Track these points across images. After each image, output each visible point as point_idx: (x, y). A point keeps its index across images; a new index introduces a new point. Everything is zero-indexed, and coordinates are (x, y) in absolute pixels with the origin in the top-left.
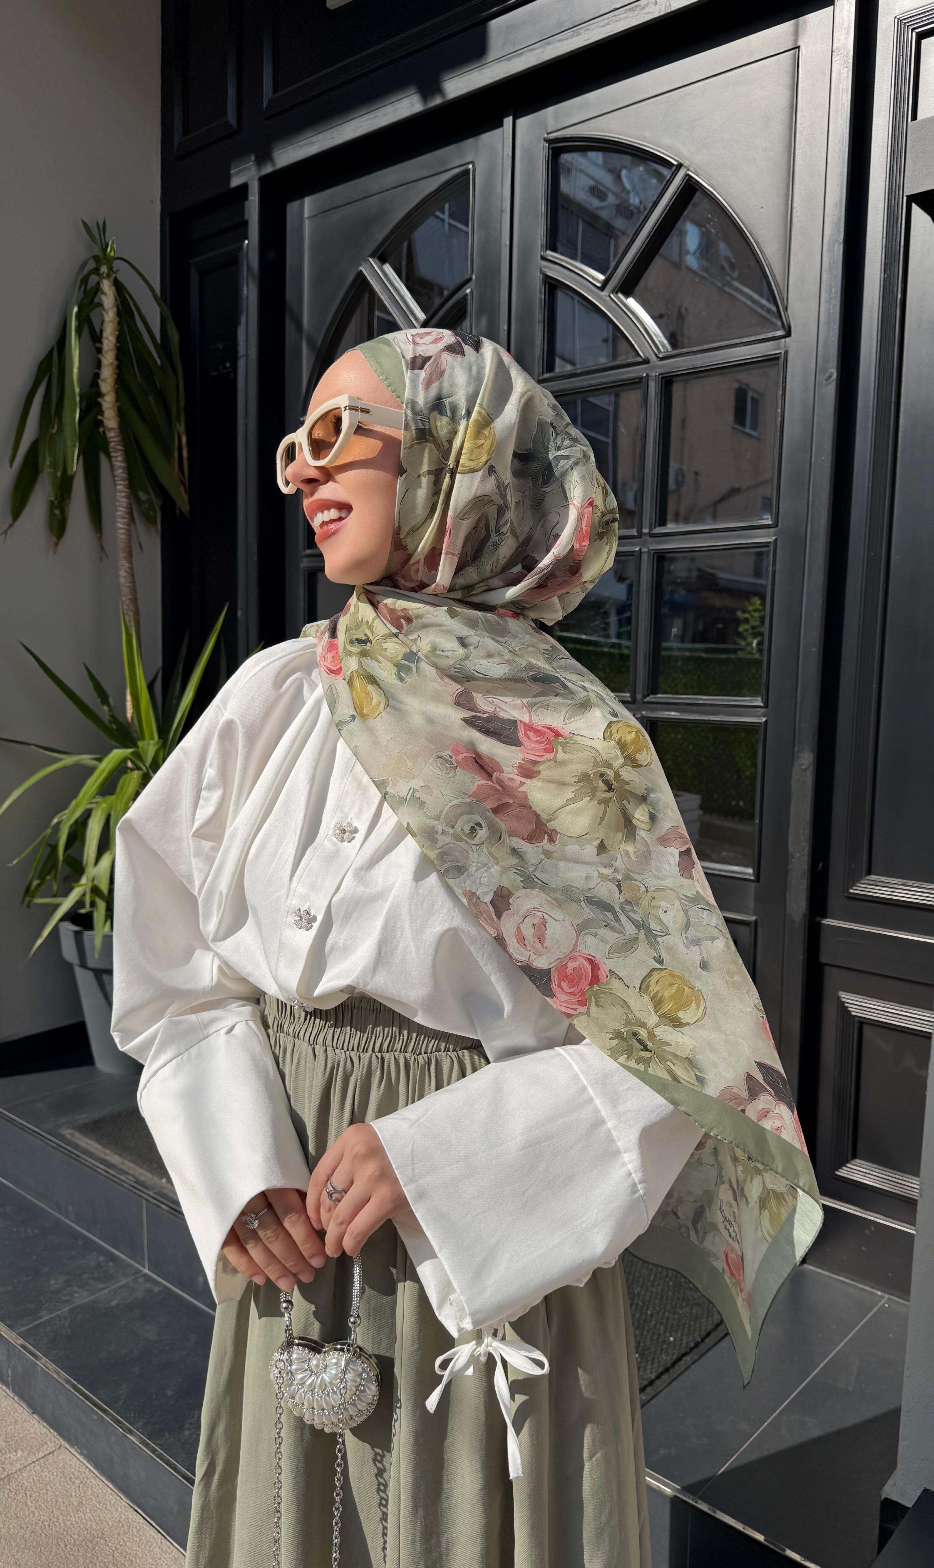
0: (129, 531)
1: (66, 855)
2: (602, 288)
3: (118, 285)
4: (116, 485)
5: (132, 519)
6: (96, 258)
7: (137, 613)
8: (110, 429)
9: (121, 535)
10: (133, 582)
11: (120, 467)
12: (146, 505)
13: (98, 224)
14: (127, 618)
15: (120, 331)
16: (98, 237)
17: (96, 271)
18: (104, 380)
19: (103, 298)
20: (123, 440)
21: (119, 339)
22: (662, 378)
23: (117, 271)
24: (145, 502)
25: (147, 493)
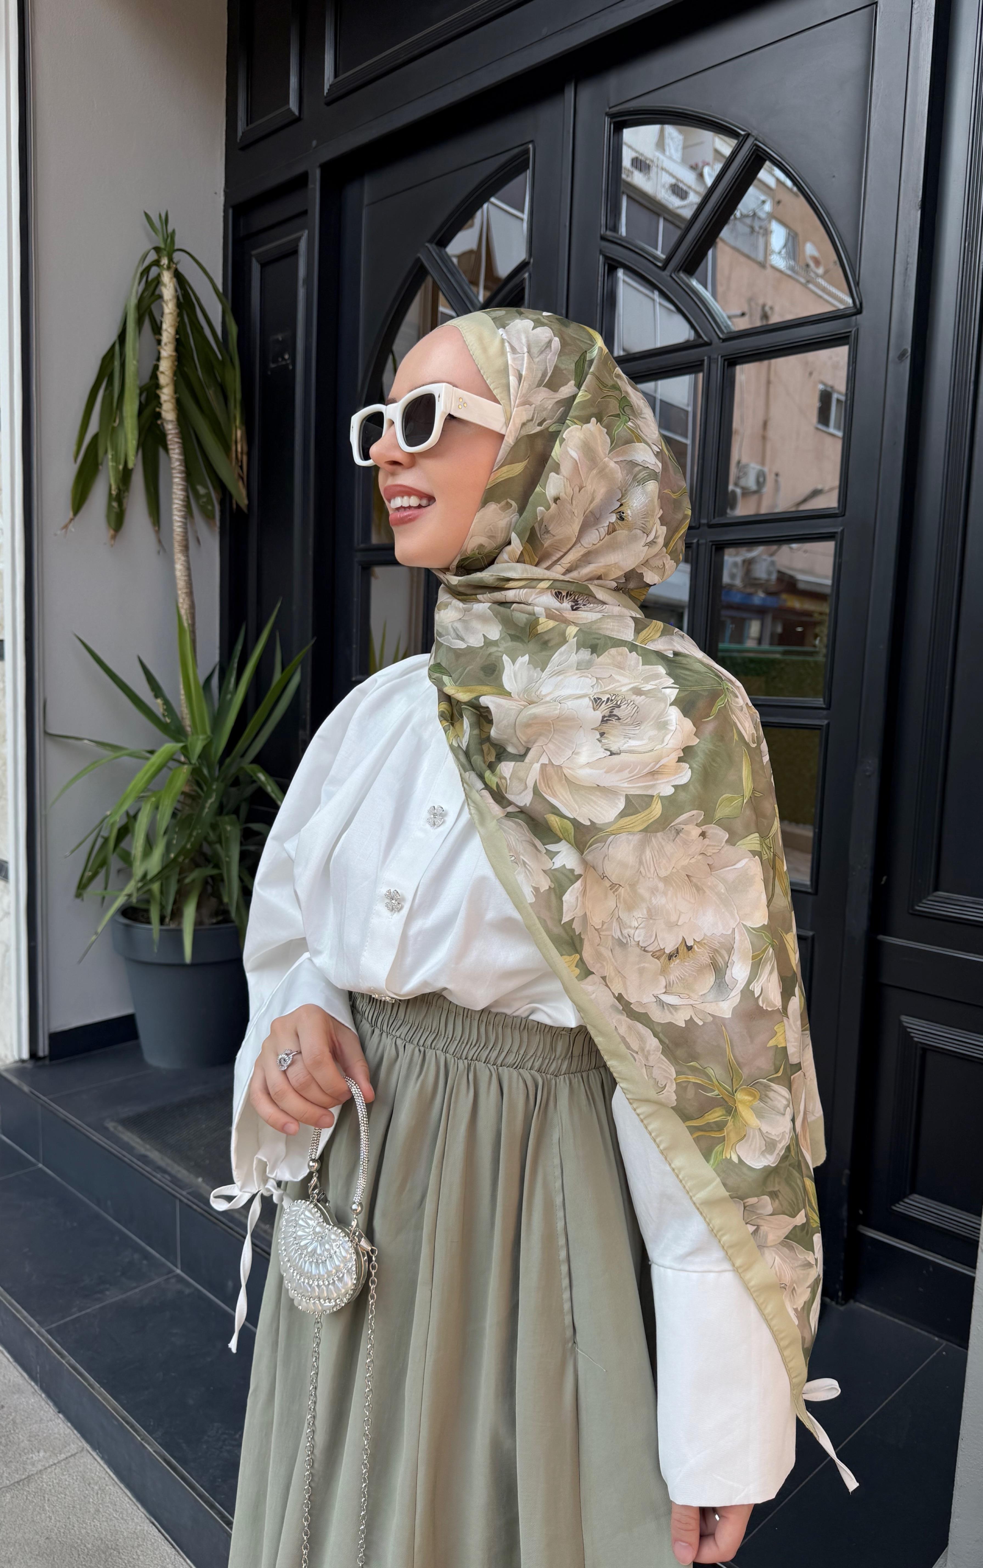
0: (186, 524)
1: (118, 848)
2: (663, 268)
3: (179, 277)
4: (173, 478)
5: (189, 512)
7: (192, 606)
8: (168, 422)
9: (178, 528)
10: (190, 577)
11: (177, 460)
12: (204, 500)
13: (160, 216)
15: (179, 322)
16: (159, 228)
18: (162, 372)
19: (164, 290)
20: (181, 433)
21: (178, 331)
22: (724, 360)
23: (178, 262)
24: (203, 496)
25: (206, 487)
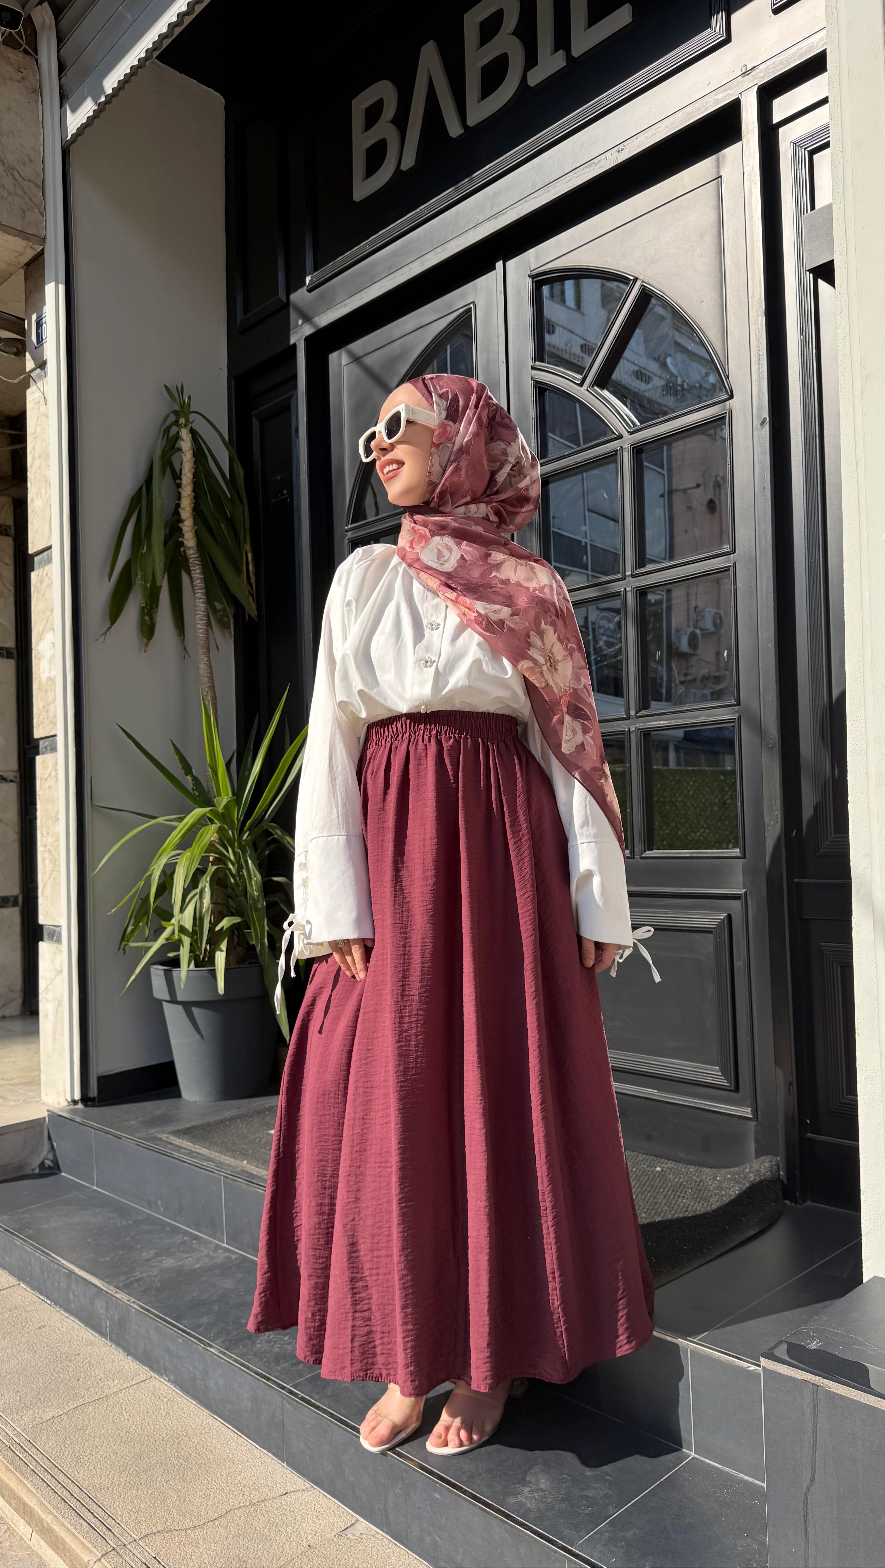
0: (207, 631)
1: (156, 904)
2: (581, 385)
3: (193, 432)
4: (195, 593)
5: (209, 624)
6: (176, 413)
7: (214, 698)
8: (189, 548)
9: (201, 635)
10: (211, 673)
11: (198, 578)
12: (221, 613)
13: (177, 387)
14: (207, 703)
15: (195, 468)
16: (177, 397)
17: (176, 423)
18: (184, 509)
19: (182, 443)
20: (200, 556)
21: (195, 475)
22: (633, 448)
23: (193, 422)
24: (220, 611)
25: (222, 603)
